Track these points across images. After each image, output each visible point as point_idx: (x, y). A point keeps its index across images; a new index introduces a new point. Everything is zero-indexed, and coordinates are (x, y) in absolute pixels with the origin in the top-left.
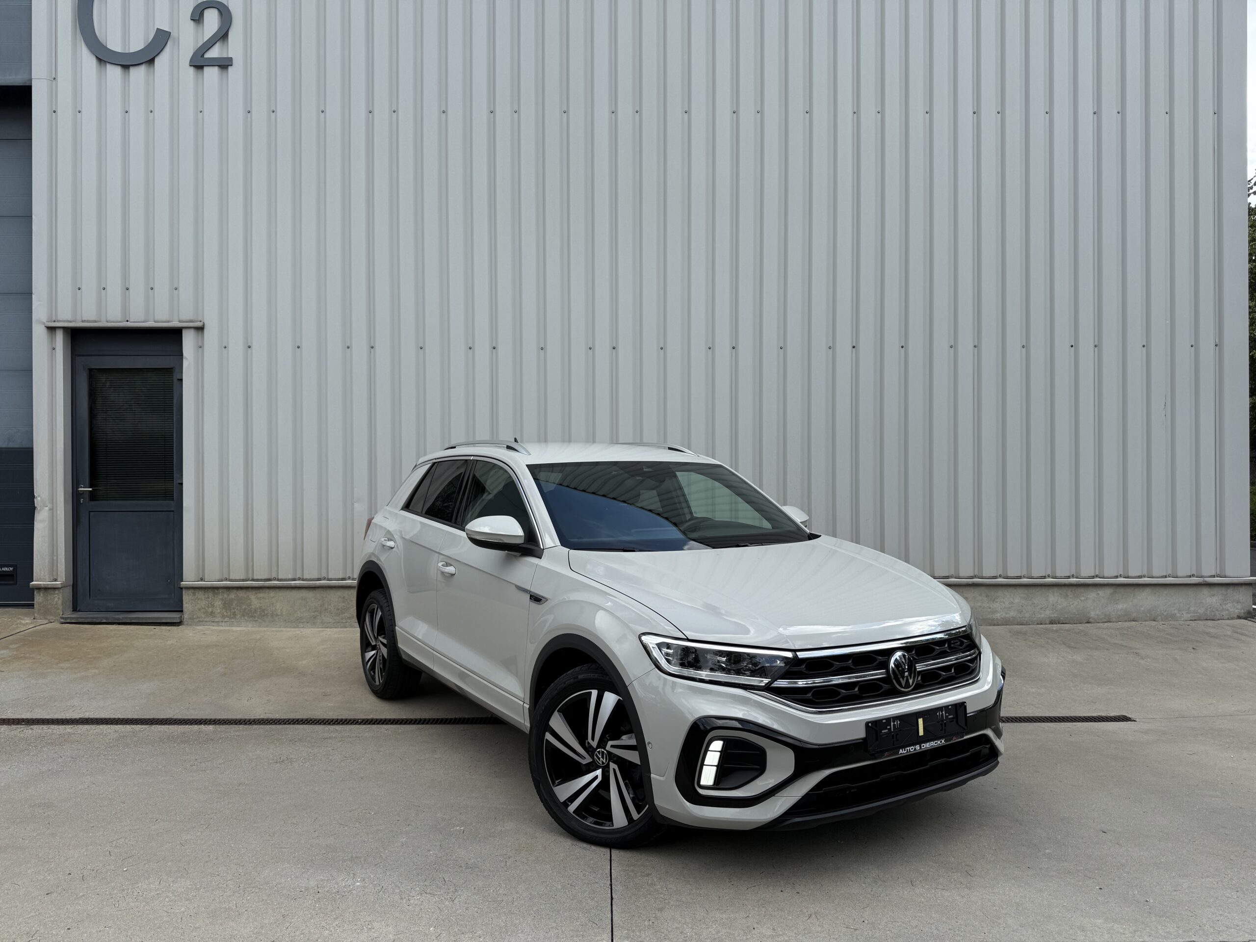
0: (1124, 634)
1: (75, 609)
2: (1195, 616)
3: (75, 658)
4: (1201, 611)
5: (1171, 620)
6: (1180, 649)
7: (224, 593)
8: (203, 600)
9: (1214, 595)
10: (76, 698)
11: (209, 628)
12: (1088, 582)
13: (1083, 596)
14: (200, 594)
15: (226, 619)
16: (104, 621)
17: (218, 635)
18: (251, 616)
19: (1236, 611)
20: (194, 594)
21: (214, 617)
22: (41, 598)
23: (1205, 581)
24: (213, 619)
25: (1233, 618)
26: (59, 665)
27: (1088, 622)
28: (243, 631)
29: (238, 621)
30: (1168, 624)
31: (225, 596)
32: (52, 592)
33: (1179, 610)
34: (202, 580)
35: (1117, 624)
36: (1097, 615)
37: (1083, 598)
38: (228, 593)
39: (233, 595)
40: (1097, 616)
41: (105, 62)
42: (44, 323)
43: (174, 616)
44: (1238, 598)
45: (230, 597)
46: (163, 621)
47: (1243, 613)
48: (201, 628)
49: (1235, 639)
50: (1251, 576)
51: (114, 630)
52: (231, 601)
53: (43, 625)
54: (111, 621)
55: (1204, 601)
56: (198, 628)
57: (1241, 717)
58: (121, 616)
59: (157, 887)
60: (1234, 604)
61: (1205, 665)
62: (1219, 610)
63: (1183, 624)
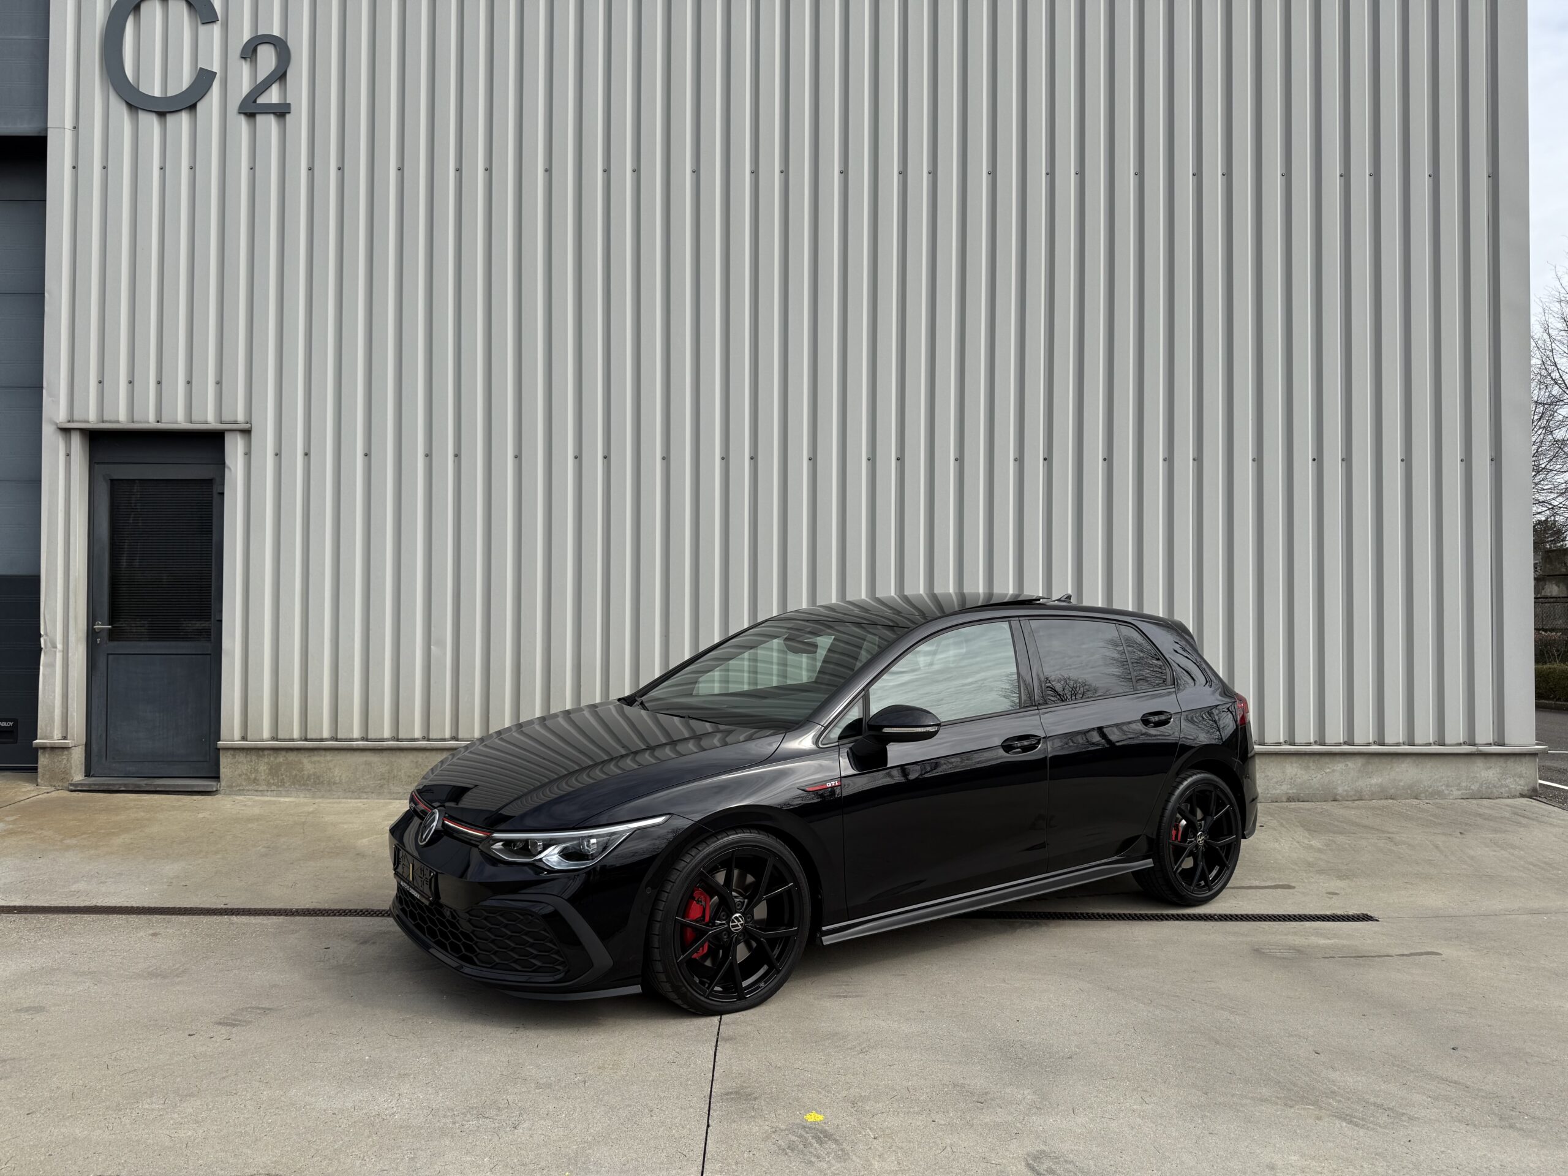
0: (1378, 814)
1: (88, 773)
2: (1467, 793)
3: (84, 833)
4: (1475, 787)
5: (1436, 798)
6: (1444, 834)
7: (270, 755)
8: (244, 764)
9: (1490, 768)
10: (82, 882)
11: (252, 799)
12: (1334, 750)
13: (1329, 768)
14: (241, 758)
15: (273, 787)
16: (123, 789)
17: (261, 807)
18: (304, 785)
19: (1519, 787)
20: (234, 756)
21: (257, 785)
22: (47, 760)
23: (1480, 751)
24: (257, 788)
25: (1514, 797)
26: (65, 842)
27: (1335, 800)
28: (293, 802)
29: (287, 790)
30: (1433, 803)
31: (272, 759)
32: (61, 753)
33: (1448, 786)
34: (245, 737)
35: (1370, 803)
36: (1346, 791)
37: (1328, 770)
38: (275, 755)
39: (281, 758)
40: (1345, 793)
41: (138, 109)
42: (57, 424)
43: (209, 784)
44: (1521, 771)
45: (278, 761)
46: (196, 789)
47: (1528, 790)
48: (241, 798)
49: (1513, 822)
50: (1537, 744)
51: (135, 800)
52: (280, 765)
53: (48, 793)
54: (130, 789)
55: (1478, 775)
56: (237, 798)
57: (1508, 917)
58: (143, 782)
59: (161, 1107)
60: (1515, 778)
61: (1472, 853)
62: (1497, 786)
63: (1452, 803)
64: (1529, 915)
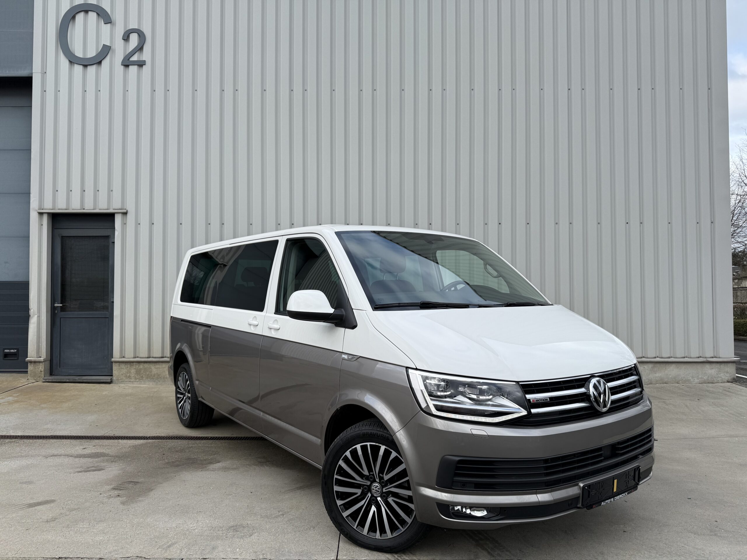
0: (659, 391)
1: (51, 374)
2: (701, 381)
3: (50, 402)
4: (705, 378)
5: (687, 383)
6: (690, 400)
7: (136, 365)
8: (124, 369)
9: (713, 369)
10: (50, 424)
11: (128, 385)
14: (123, 366)
15: (137, 380)
16: (68, 381)
17: (132, 389)
18: (152, 379)
19: (726, 378)
20: (119, 365)
22: (32, 367)
23: (708, 360)
24: (130, 380)
25: (724, 382)
26: (41, 405)
28: (147, 387)
29: (144, 381)
30: (686, 385)
31: (137, 367)
32: (38, 364)
33: (693, 377)
34: (124, 357)
35: (656, 385)
38: (139, 365)
39: (141, 366)
41: (74, 63)
42: (36, 210)
43: (108, 378)
44: (727, 370)
45: (140, 367)
46: (102, 381)
47: (731, 379)
48: (123, 385)
49: (723, 394)
50: (735, 357)
51: (73, 386)
52: (141, 369)
53: (33, 383)
54: (71, 381)
55: (707, 372)
56: (121, 385)
57: (719, 439)
58: (77, 378)
59: (88, 526)
60: (725, 373)
61: (703, 409)
62: (716, 377)
63: (694, 385)
64: (729, 438)
